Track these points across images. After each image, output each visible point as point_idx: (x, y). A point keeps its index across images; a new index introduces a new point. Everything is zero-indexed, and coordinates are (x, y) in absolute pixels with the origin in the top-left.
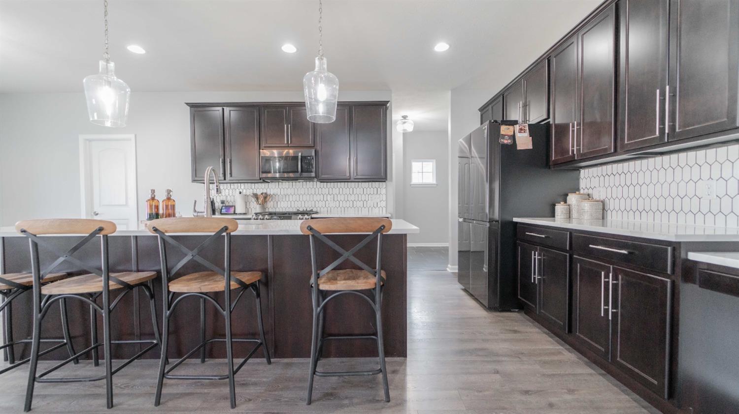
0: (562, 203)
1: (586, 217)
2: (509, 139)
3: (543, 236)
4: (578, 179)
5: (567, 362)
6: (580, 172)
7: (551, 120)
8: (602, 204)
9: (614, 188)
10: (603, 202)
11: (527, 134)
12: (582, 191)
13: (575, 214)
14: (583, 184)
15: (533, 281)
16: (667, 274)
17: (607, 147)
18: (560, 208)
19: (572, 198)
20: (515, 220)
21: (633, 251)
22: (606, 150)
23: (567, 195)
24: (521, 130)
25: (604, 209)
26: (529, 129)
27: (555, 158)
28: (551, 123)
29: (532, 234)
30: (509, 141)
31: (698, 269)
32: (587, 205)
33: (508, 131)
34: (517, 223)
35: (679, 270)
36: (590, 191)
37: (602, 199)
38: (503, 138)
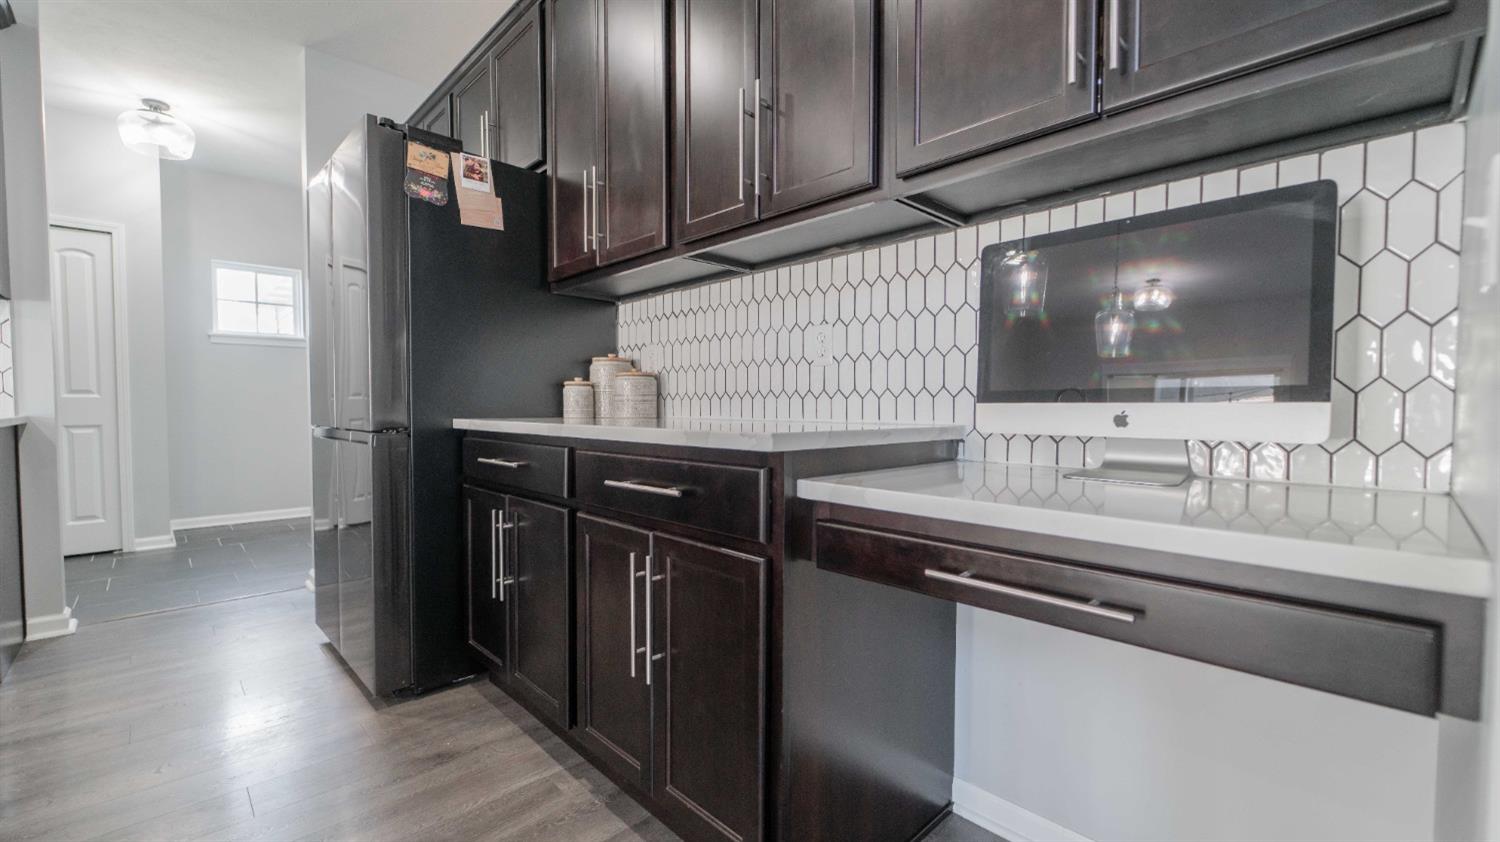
0: (578, 380)
1: (626, 411)
2: (437, 188)
3: (514, 465)
4: (613, 325)
5: (563, 819)
6: (617, 310)
7: (548, 168)
8: (655, 382)
9: (677, 345)
10: (657, 378)
11: (488, 187)
12: (621, 355)
13: (604, 408)
14: (625, 336)
15: (494, 596)
16: (760, 543)
17: (654, 233)
18: (573, 392)
19: (601, 368)
20: (459, 424)
21: (693, 488)
22: (651, 240)
23: (590, 362)
24: (470, 172)
25: (659, 394)
26: (494, 174)
27: (559, 261)
28: (549, 173)
29: (493, 461)
30: (437, 195)
31: (814, 523)
32: (626, 385)
33: (431, 162)
34: (464, 433)
35: (780, 529)
36: (636, 355)
37: (656, 372)
38: (418, 183)
